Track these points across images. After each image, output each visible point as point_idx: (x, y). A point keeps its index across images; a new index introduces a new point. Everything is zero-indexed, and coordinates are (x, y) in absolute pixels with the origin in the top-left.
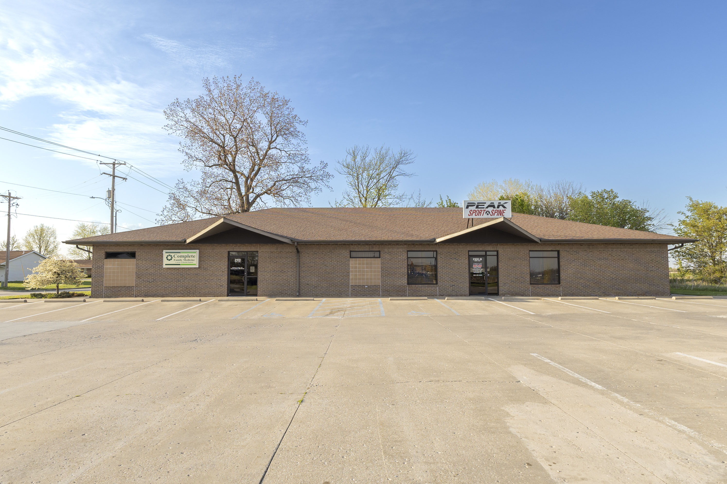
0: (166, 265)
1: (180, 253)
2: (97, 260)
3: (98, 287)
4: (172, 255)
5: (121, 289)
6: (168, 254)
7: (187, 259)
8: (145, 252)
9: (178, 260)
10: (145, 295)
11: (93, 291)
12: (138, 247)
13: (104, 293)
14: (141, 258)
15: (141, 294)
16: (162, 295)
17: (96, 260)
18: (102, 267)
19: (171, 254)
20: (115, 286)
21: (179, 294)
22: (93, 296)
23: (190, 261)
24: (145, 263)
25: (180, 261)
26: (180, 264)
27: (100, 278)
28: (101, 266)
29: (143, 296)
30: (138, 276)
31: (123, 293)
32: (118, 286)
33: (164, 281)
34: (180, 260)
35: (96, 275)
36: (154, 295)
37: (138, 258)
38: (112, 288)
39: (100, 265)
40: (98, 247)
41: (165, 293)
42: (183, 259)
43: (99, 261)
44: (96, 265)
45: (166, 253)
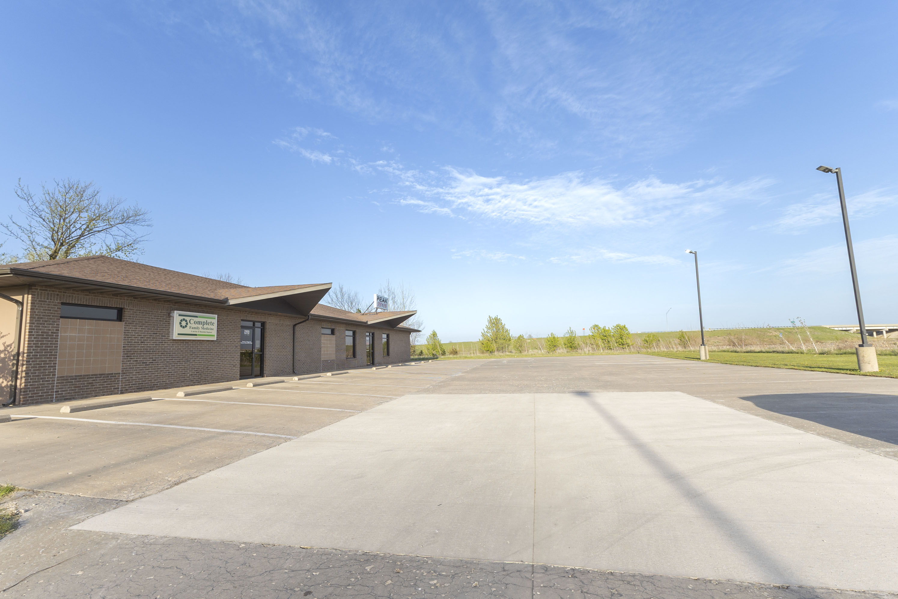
0: (179, 334)
1: (197, 317)
2: (41, 318)
3: (42, 378)
4: (188, 319)
5: (94, 380)
6: (182, 318)
7: (205, 326)
8: (141, 310)
9: (195, 328)
10: (138, 389)
11: (27, 388)
12: (130, 300)
13: (56, 392)
14: (134, 321)
15: (130, 387)
16: (165, 386)
17: (38, 318)
18: (53, 335)
19: (186, 318)
20: (81, 376)
21: (187, 381)
22: (28, 400)
23: (208, 331)
24: (140, 331)
25: (197, 330)
26: (196, 335)
27: (48, 358)
28: (52, 333)
29: (134, 389)
30: (128, 355)
31: (97, 388)
33: (168, 362)
34: (198, 328)
35: (38, 353)
36: (152, 387)
37: (127, 321)
38: (76, 379)
39: (50, 330)
40: (47, 290)
41: (169, 381)
42: (200, 326)
43: (46, 321)
44: (40, 329)
45: (180, 315)
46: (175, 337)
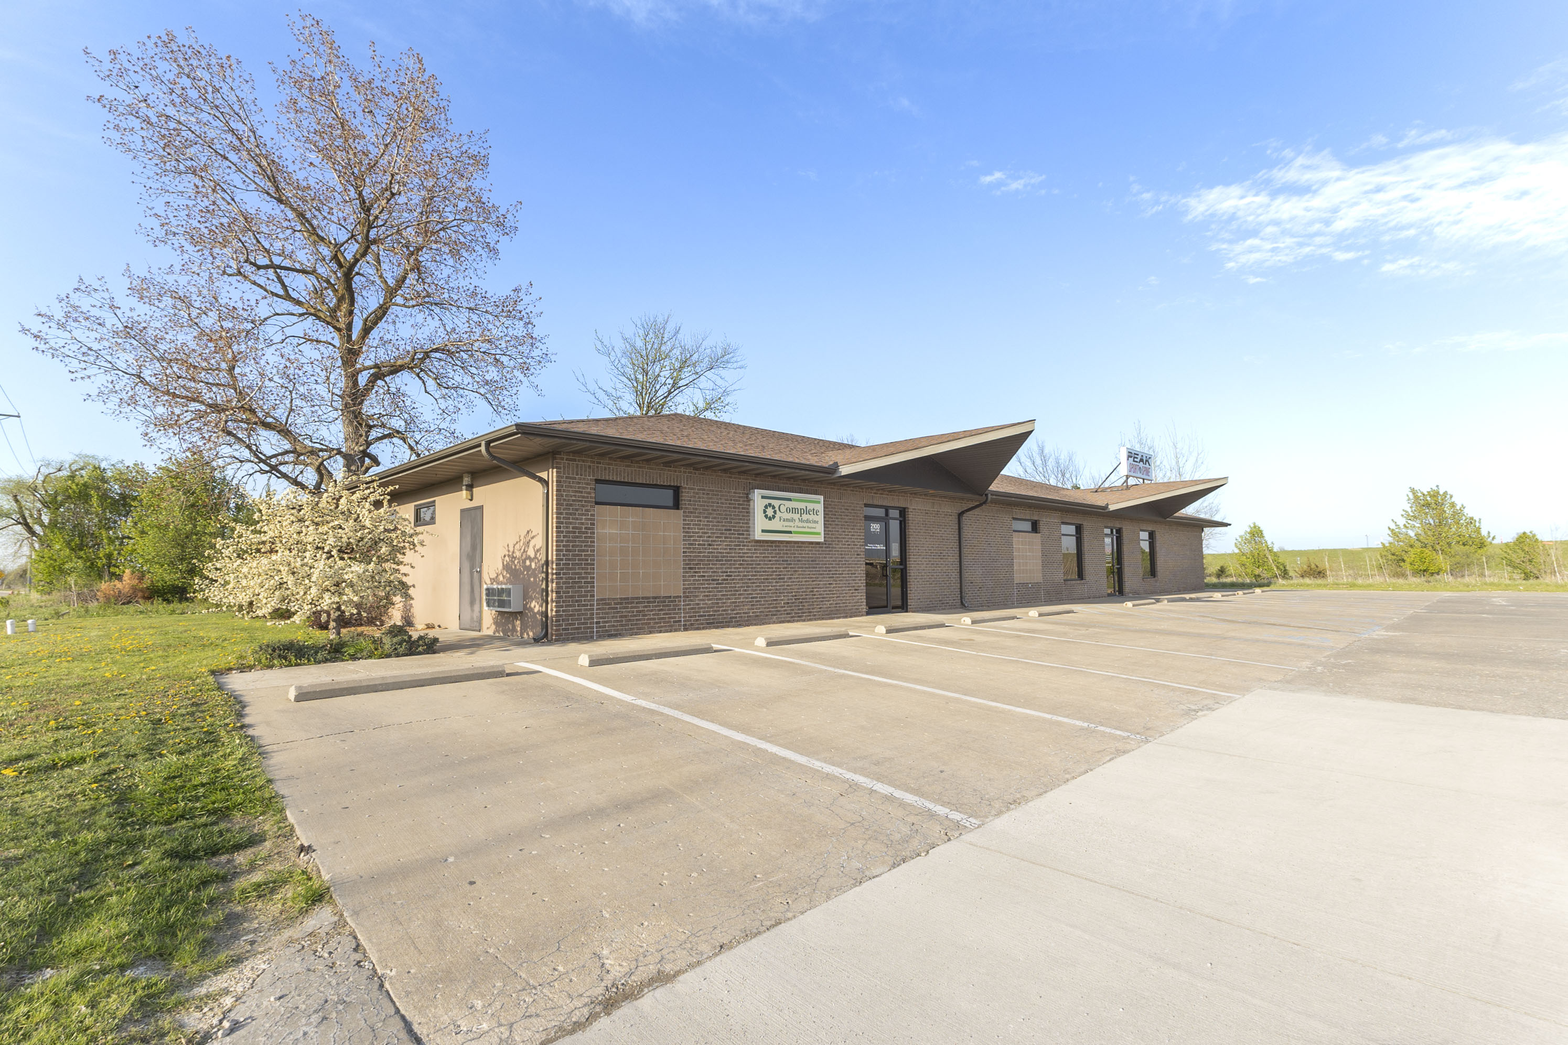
0: (763, 531)
1: (790, 500)
2: (571, 505)
3: (577, 601)
4: (776, 503)
5: (646, 607)
6: (767, 501)
7: (805, 517)
8: (704, 490)
9: (788, 520)
10: (708, 624)
11: (561, 616)
12: (689, 473)
13: (597, 623)
14: (696, 509)
15: (697, 620)
16: (747, 621)
17: (567, 505)
18: (587, 533)
19: (773, 502)
20: (628, 599)
21: (781, 614)
22: (561, 635)
23: (810, 525)
24: (706, 525)
25: (791, 524)
26: (790, 532)
27: (583, 569)
28: (586, 528)
29: (702, 624)
30: (690, 566)
31: (651, 619)
32: (637, 598)
33: (750, 579)
34: (792, 520)
35: (569, 560)
36: (729, 622)
37: (686, 508)
38: (621, 604)
39: (582, 524)
40: (575, 460)
41: (753, 613)
42: (796, 516)
43: (577, 510)
44: (571, 523)
45: (763, 497)
46: (758, 535)
